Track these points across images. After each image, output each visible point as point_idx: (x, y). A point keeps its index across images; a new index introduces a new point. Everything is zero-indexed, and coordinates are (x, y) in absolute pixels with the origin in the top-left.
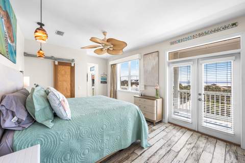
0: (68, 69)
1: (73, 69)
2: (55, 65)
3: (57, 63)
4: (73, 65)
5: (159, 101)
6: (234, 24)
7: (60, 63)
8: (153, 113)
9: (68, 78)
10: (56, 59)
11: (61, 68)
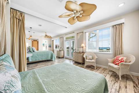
0: (36, 42)
1: (38, 42)
2: (32, 41)
3: (33, 40)
4: (38, 41)
5: (62, 52)
6: (74, 32)
7: (34, 41)
8: (60, 55)
9: (36, 45)
10: (33, 39)
11: (34, 42)
